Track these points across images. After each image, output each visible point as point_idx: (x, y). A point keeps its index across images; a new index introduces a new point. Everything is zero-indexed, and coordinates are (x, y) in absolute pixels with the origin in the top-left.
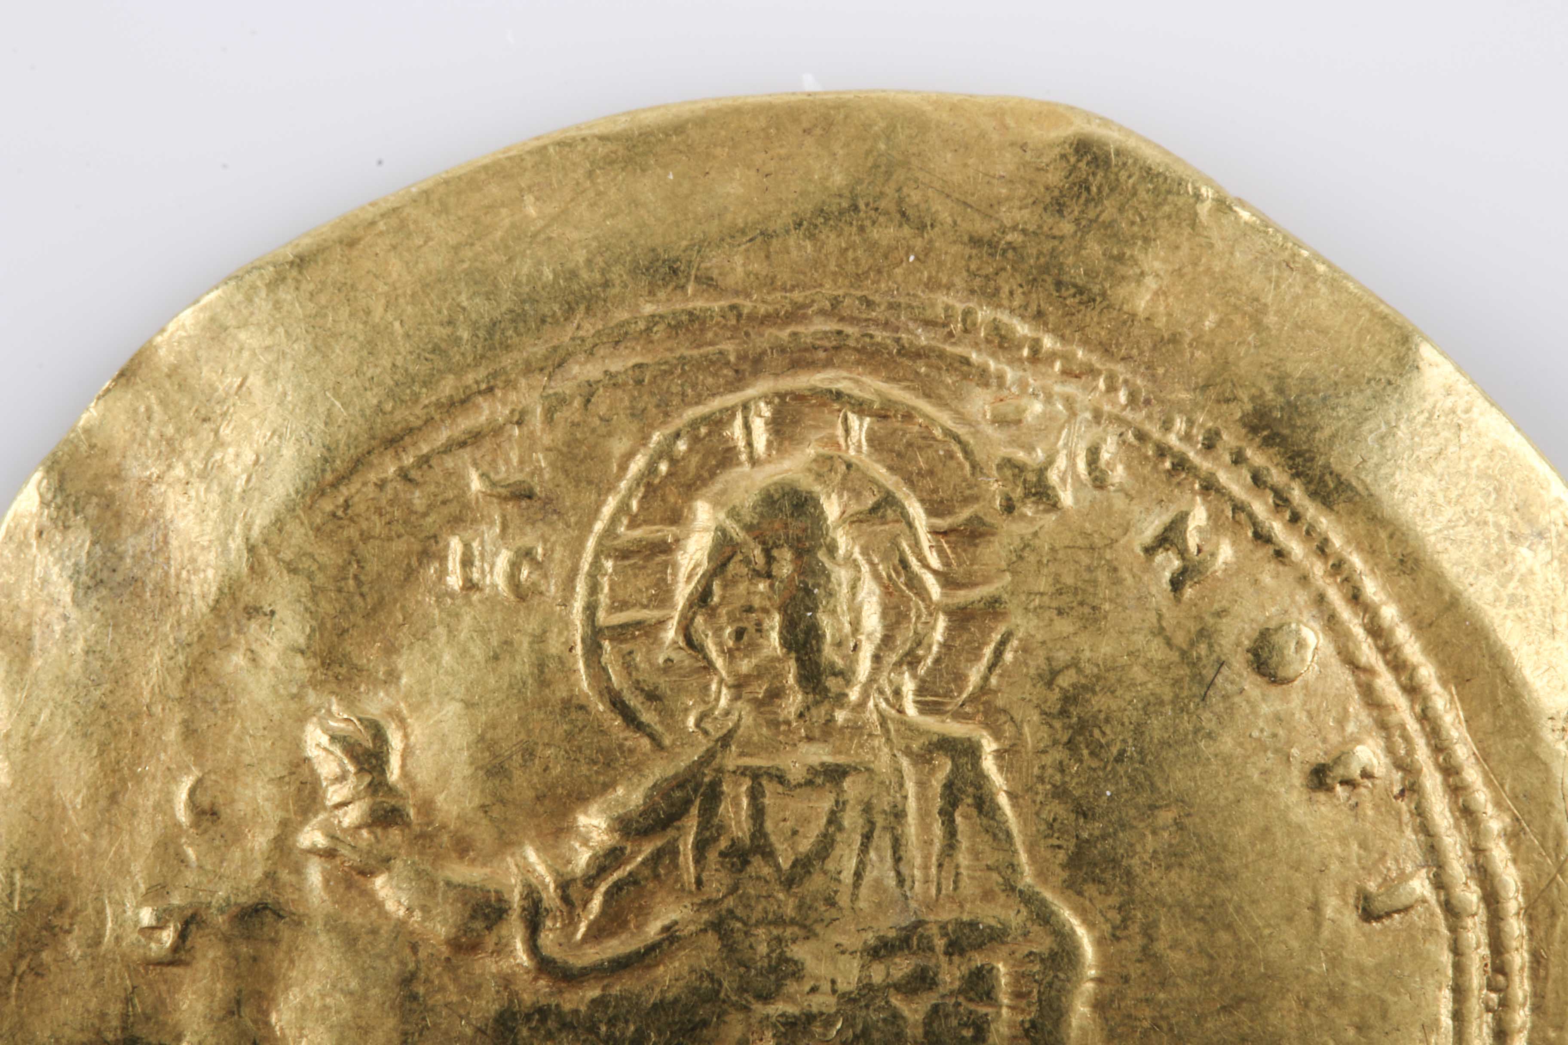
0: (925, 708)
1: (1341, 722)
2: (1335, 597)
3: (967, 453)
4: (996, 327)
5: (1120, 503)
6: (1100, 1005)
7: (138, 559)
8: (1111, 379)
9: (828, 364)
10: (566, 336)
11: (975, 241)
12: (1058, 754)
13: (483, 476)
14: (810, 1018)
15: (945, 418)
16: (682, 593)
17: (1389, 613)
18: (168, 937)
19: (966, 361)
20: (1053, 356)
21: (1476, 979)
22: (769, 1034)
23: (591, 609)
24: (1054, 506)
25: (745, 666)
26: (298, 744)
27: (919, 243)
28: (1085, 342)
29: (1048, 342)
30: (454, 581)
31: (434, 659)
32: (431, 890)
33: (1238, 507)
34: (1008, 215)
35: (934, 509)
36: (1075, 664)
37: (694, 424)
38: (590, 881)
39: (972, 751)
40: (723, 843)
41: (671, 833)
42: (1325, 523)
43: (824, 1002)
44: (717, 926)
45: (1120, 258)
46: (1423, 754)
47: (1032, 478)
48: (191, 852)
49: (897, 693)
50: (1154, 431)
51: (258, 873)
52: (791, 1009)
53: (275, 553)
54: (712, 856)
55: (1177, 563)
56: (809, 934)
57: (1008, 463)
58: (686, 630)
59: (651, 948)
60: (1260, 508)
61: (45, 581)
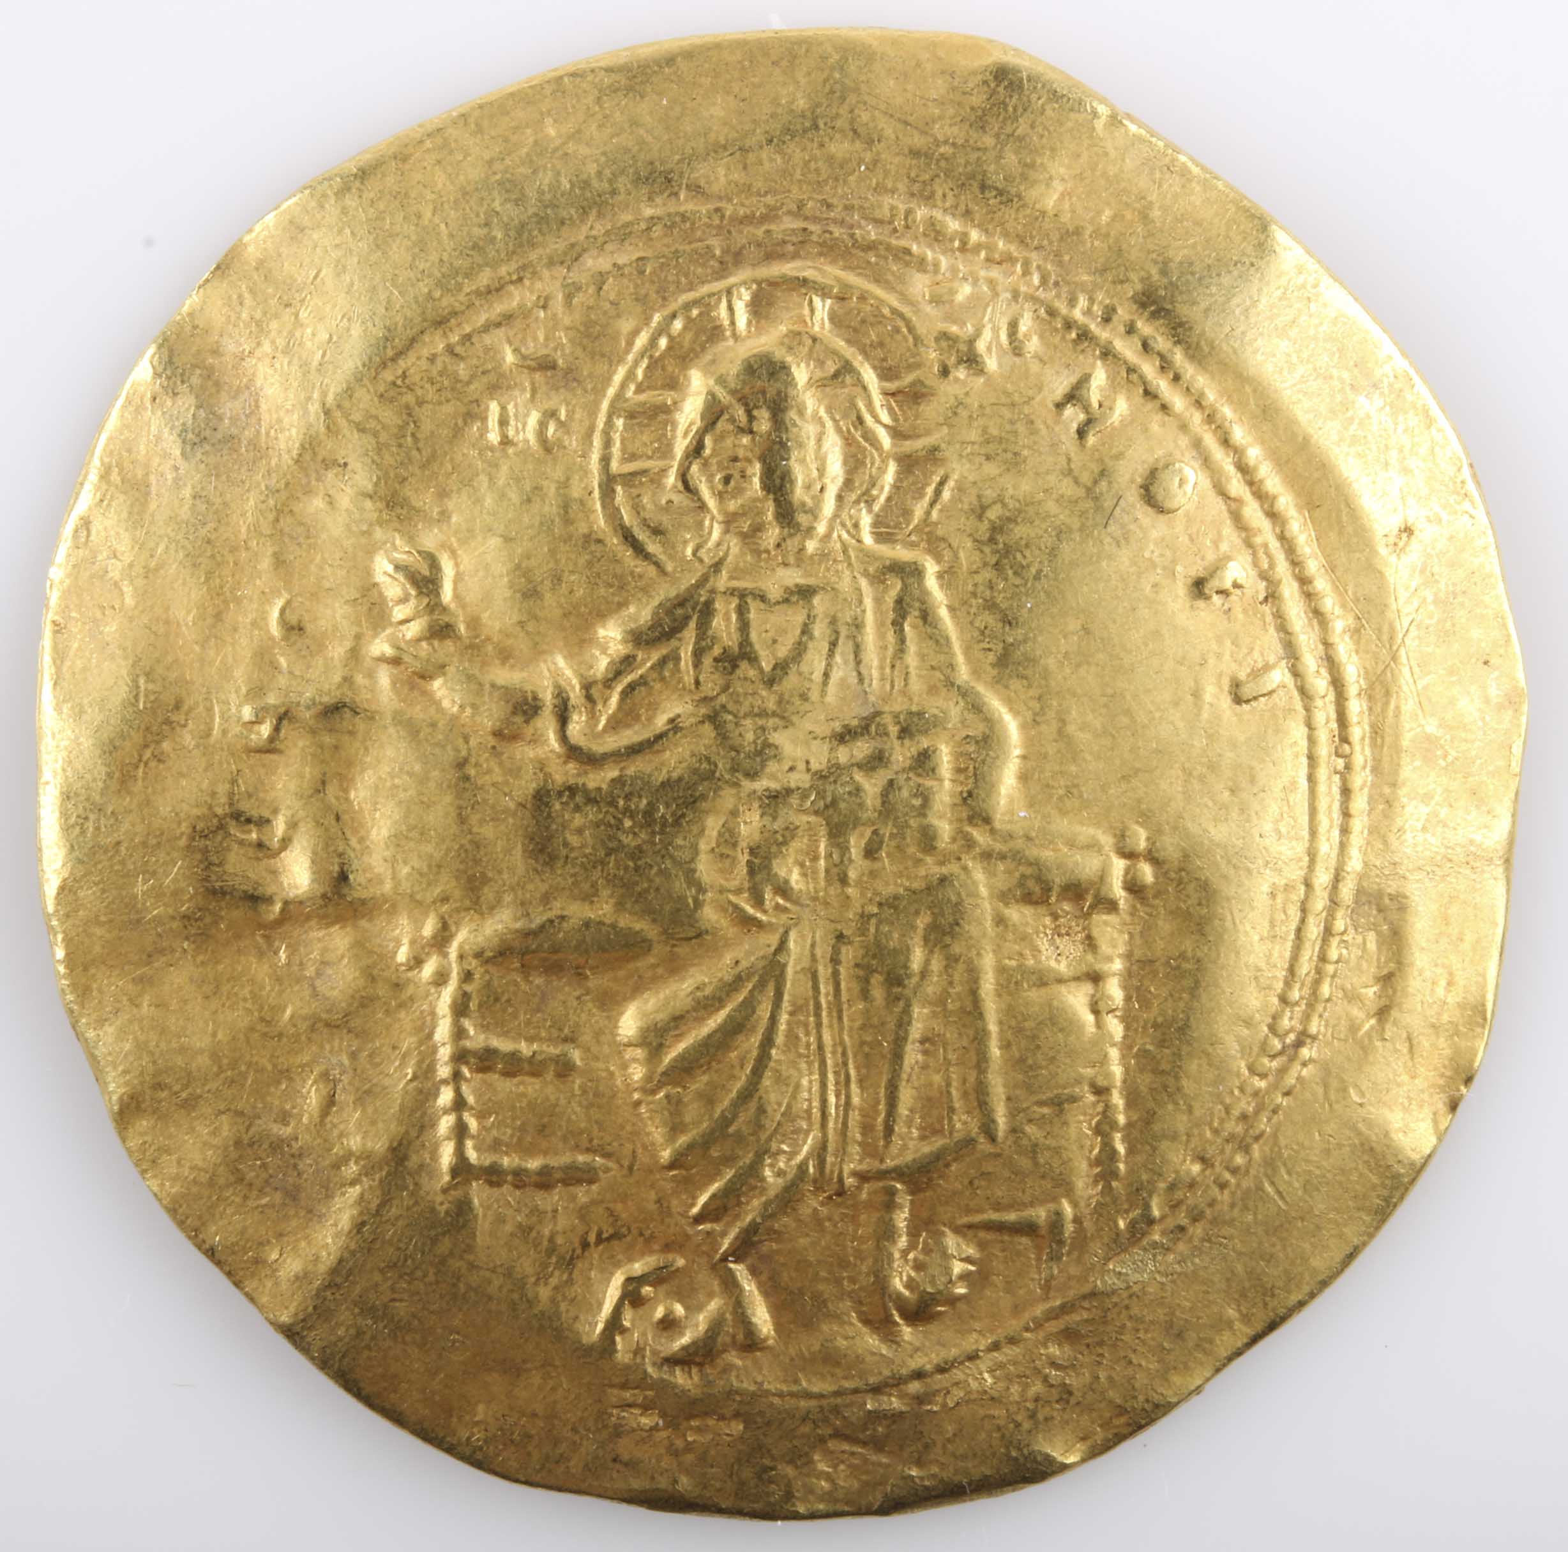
0: (880, 537)
1: (1216, 544)
2: (1210, 441)
3: (911, 329)
4: (931, 223)
5: (1035, 367)
6: (1024, 777)
7: (234, 420)
8: (1026, 264)
9: (795, 256)
10: (580, 235)
11: (915, 153)
12: (988, 574)
13: (516, 351)
14: (789, 792)
15: (893, 300)
16: (680, 446)
17: (1254, 454)
18: (265, 730)
19: (907, 251)
20: (978, 247)
21: (1324, 750)
22: (756, 805)
23: (605, 460)
24: (981, 372)
25: (732, 505)
26: (368, 572)
27: (868, 157)
28: (1006, 235)
29: (975, 236)
30: (494, 437)
31: (478, 501)
32: (480, 691)
33: (1131, 370)
34: (940, 130)
35: (886, 373)
36: (1000, 500)
37: (687, 306)
38: (608, 683)
39: (917, 572)
40: (717, 651)
41: (674, 643)
42: (1202, 382)
43: (800, 779)
44: (713, 718)
45: (1032, 166)
46: (1282, 568)
47: (963, 348)
48: (283, 661)
49: (856, 526)
50: (1062, 307)
51: (337, 678)
52: (774, 785)
53: (346, 415)
54: (707, 661)
55: (1082, 417)
56: (788, 723)
57: (944, 336)
58: (684, 477)
59: (660, 737)
60: (1148, 369)
61: (158, 438)
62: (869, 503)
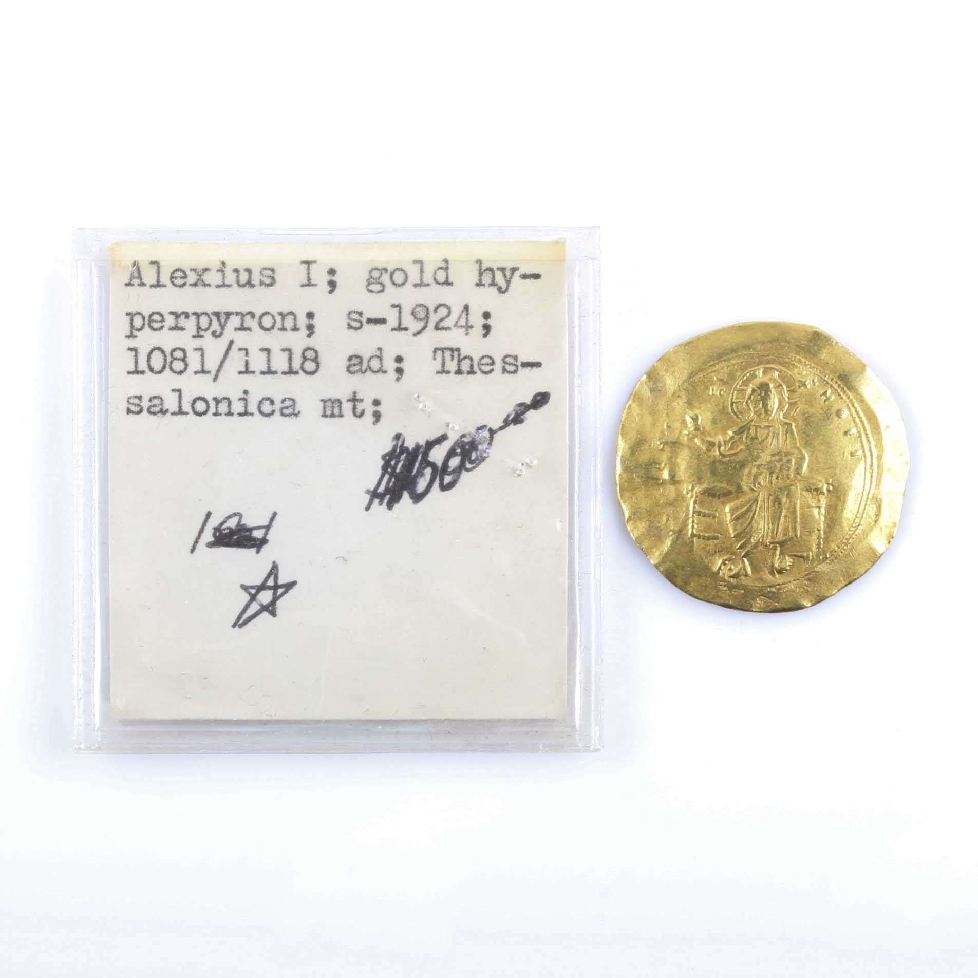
0: (784, 418)
1: (850, 425)
2: (850, 405)
3: (793, 378)
4: (799, 359)
5: (817, 388)
6: (808, 466)
7: (661, 387)
8: (817, 369)
9: (772, 363)
10: (731, 356)
11: (797, 346)
12: (804, 427)
13: (717, 378)
14: (762, 465)
15: (790, 373)
16: (747, 397)
17: (859, 409)
18: (662, 446)
19: (794, 364)
20: (808, 364)
21: (868, 467)
22: (756, 467)
23: (732, 399)
24: (806, 388)
25: (756, 409)
26: (684, 417)
27: (788, 345)
28: (813, 363)
29: (807, 362)
30: (711, 394)
31: (707, 405)
32: (704, 441)
33: (836, 390)
34: (803, 342)
35: (788, 387)
36: (808, 413)
37: (750, 371)
38: (729, 441)
39: (791, 425)
40: (750, 437)
41: (742, 434)
42: (849, 393)
43: (764, 463)
44: (749, 450)
45: (820, 350)
46: (862, 431)
47: (803, 383)
48: (666, 434)
49: (780, 415)
50: (824, 378)
51: (676, 437)
52: (760, 463)
53: (683, 387)
54: (748, 439)
55: (825, 398)
56: (763, 452)
57: (800, 381)
58: (747, 403)
59: (738, 452)
60: (839, 391)
61: (646, 390)
62: (783, 411)
